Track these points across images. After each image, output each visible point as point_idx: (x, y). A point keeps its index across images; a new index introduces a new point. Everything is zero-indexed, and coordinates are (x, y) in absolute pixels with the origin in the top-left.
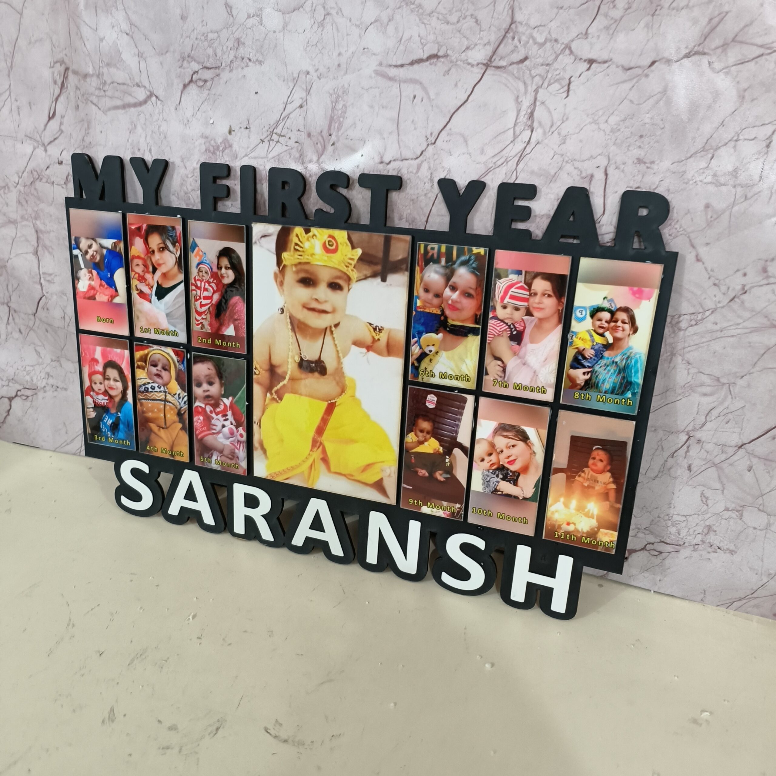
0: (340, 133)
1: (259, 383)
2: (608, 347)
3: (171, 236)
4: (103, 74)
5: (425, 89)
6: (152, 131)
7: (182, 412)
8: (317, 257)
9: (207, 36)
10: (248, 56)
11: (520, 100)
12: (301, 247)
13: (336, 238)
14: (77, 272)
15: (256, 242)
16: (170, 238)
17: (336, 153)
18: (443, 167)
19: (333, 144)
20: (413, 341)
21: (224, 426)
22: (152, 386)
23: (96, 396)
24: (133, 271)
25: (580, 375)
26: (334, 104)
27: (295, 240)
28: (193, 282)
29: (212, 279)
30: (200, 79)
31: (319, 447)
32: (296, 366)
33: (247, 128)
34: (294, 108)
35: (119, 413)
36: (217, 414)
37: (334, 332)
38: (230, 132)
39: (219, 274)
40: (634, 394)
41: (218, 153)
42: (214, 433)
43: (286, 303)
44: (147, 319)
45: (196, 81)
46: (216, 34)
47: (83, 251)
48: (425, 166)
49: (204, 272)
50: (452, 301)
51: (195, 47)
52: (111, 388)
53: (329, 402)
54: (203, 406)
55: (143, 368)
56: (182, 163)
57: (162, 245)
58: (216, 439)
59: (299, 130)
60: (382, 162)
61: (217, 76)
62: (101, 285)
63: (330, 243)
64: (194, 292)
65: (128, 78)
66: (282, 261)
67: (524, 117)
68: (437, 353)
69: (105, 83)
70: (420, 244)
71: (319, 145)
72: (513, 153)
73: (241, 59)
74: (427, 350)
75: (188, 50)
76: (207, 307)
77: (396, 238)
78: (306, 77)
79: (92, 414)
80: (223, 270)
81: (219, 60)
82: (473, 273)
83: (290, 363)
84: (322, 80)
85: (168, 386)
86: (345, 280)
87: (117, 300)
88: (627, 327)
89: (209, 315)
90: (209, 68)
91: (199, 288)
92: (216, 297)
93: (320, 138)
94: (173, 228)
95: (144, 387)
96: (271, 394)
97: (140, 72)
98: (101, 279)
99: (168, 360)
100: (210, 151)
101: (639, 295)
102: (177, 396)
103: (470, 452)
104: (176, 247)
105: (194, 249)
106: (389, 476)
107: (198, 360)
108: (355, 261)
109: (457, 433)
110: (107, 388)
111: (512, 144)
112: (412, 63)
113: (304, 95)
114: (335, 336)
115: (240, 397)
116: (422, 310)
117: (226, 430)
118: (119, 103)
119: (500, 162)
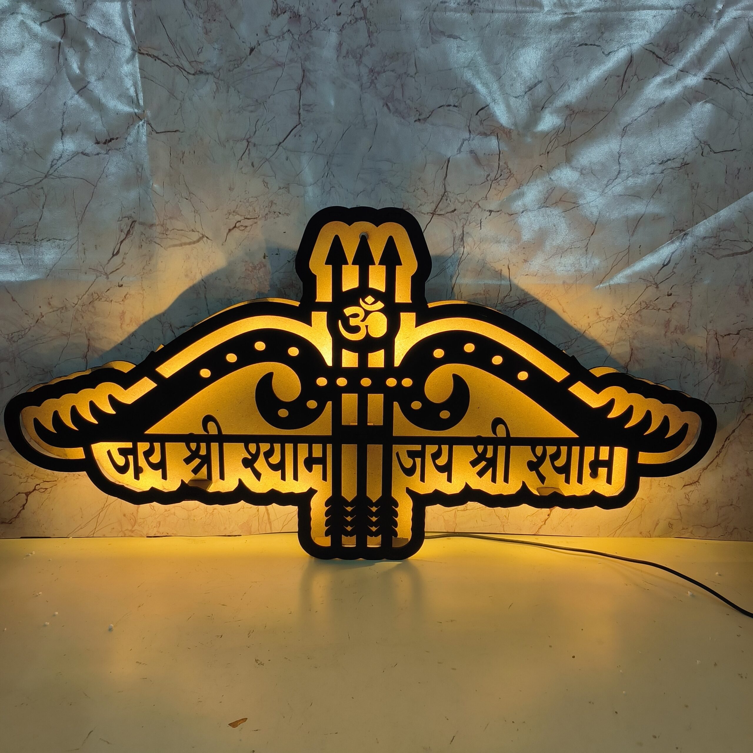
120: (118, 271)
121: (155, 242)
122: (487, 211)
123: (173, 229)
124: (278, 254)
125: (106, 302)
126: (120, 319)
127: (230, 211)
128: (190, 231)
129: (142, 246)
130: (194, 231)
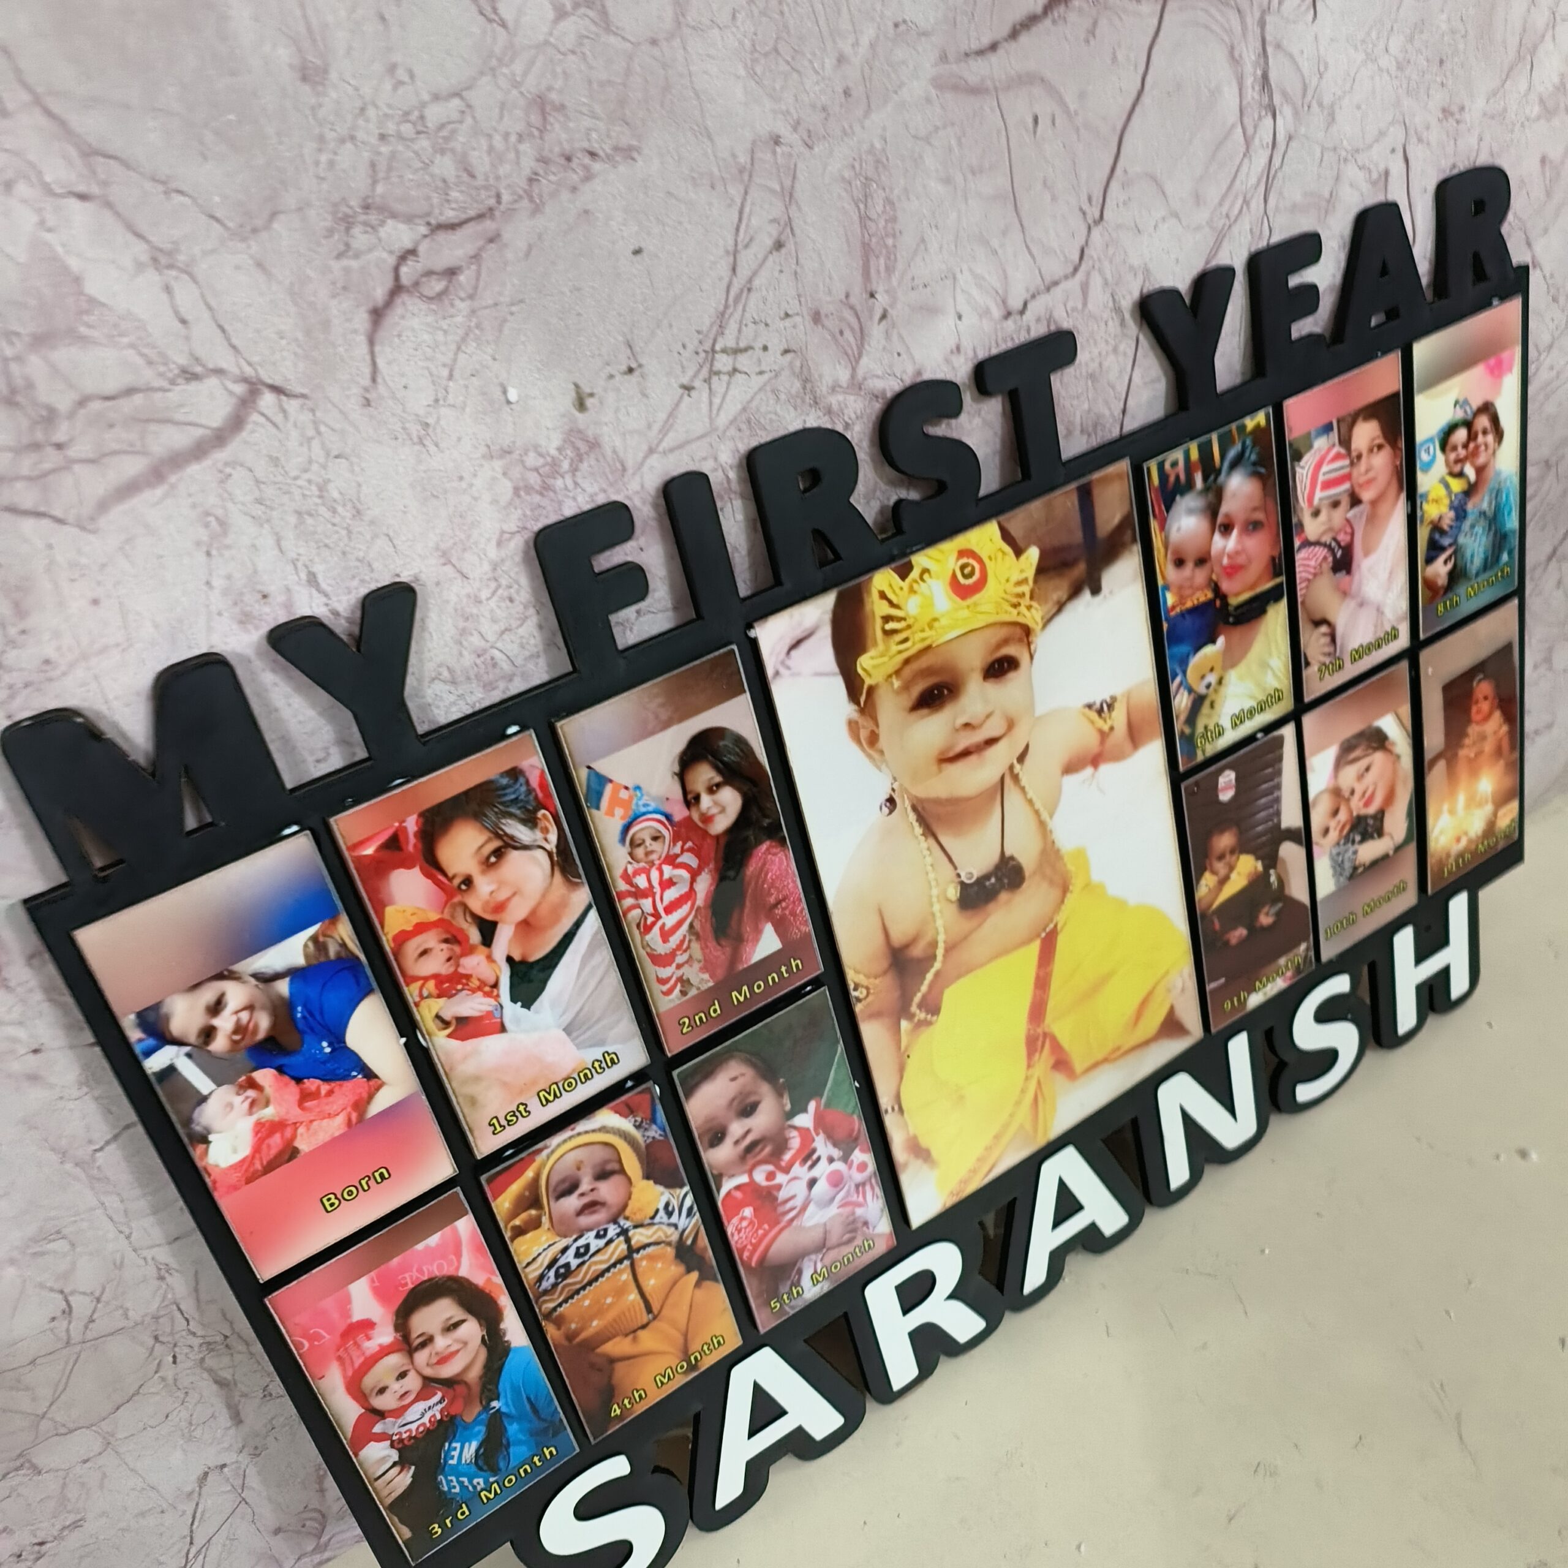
0: (894, 281)
1: (875, 1015)
2: (1470, 491)
3: (515, 801)
4: (30, 385)
5: (1052, 91)
6: (299, 513)
7: (689, 1242)
8: (944, 621)
9: (422, 117)
10: (586, 145)
11: (1236, 54)
12: (900, 619)
13: (977, 550)
14: (188, 1121)
15: (777, 673)
16: (513, 810)
17: (895, 338)
18: (1131, 268)
19: (884, 316)
20: (1173, 687)
21: (812, 1183)
22: (578, 1248)
23: (401, 1421)
24: (411, 980)
25: (1440, 569)
26: (862, 206)
27: (880, 608)
28: (622, 886)
29: (680, 844)
30: (429, 273)
31: (1043, 1046)
32: (952, 910)
33: (631, 370)
34: (760, 256)
35: (495, 1404)
36: (786, 1170)
37: (1021, 776)
38: (581, 405)
39: (696, 817)
40: (1510, 553)
41: (559, 483)
42: (792, 1220)
43: (895, 779)
44: (505, 1085)
45: (417, 284)
46: (456, 102)
47: (192, 1038)
48: (1096, 281)
49: (648, 842)
50: (1230, 557)
51: (382, 166)
52: (443, 1360)
53: (1043, 935)
54: (744, 1179)
55: (535, 1224)
56: (448, 569)
57: (496, 844)
58: (801, 1228)
59: (787, 315)
60: (1008, 315)
61: (491, 240)
62: (305, 1097)
63: (967, 571)
64: (635, 914)
65: (140, 361)
66: (863, 681)
67: (1253, 88)
68: (1220, 682)
69: (50, 417)
70: (1149, 469)
71: (848, 334)
72: (1253, 180)
73: (563, 161)
74: (1202, 690)
75: (359, 183)
76: (685, 927)
77: (1100, 480)
78: (774, 153)
79: (403, 1480)
80: (706, 801)
81: (486, 188)
82: (1255, 474)
83: (938, 915)
84: (816, 149)
85: (627, 1213)
86: (1020, 640)
87: (381, 1102)
88: (1490, 438)
89: (696, 946)
90: (452, 227)
91: (648, 893)
92: (704, 885)
93: (848, 315)
94: (515, 773)
95: (552, 1273)
96: (910, 1017)
97: (184, 322)
98: (299, 1080)
99: (606, 1144)
100: (529, 489)
101: (1497, 371)
102: (662, 1213)
103: (1304, 837)
104: (543, 823)
105: (599, 795)
106: (1183, 990)
107: (698, 1078)
108: (1031, 582)
109: (1278, 814)
110: (428, 1372)
111: (1246, 161)
112: (1014, 34)
113: (777, 209)
114: (1024, 781)
115: (836, 1082)
116: (1178, 610)
117: (821, 1187)
118: (133, 467)
119: (1236, 211)
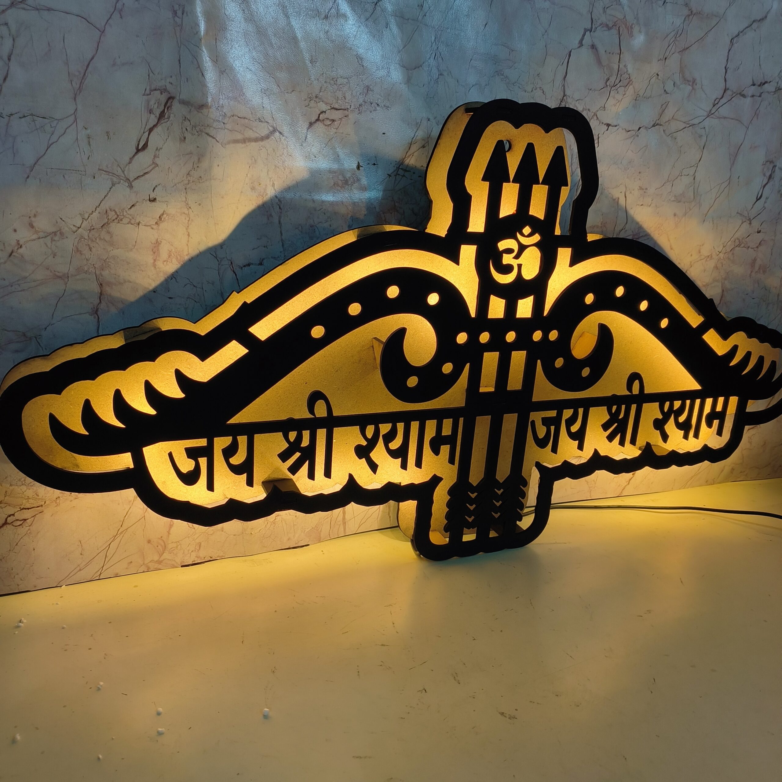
120: (147, 176)
121: (208, 134)
122: (605, 124)
123: (233, 116)
124: (376, 164)
125: (130, 225)
126: (152, 253)
127: (311, 95)
128: (256, 120)
129: (185, 138)
130: (262, 121)
